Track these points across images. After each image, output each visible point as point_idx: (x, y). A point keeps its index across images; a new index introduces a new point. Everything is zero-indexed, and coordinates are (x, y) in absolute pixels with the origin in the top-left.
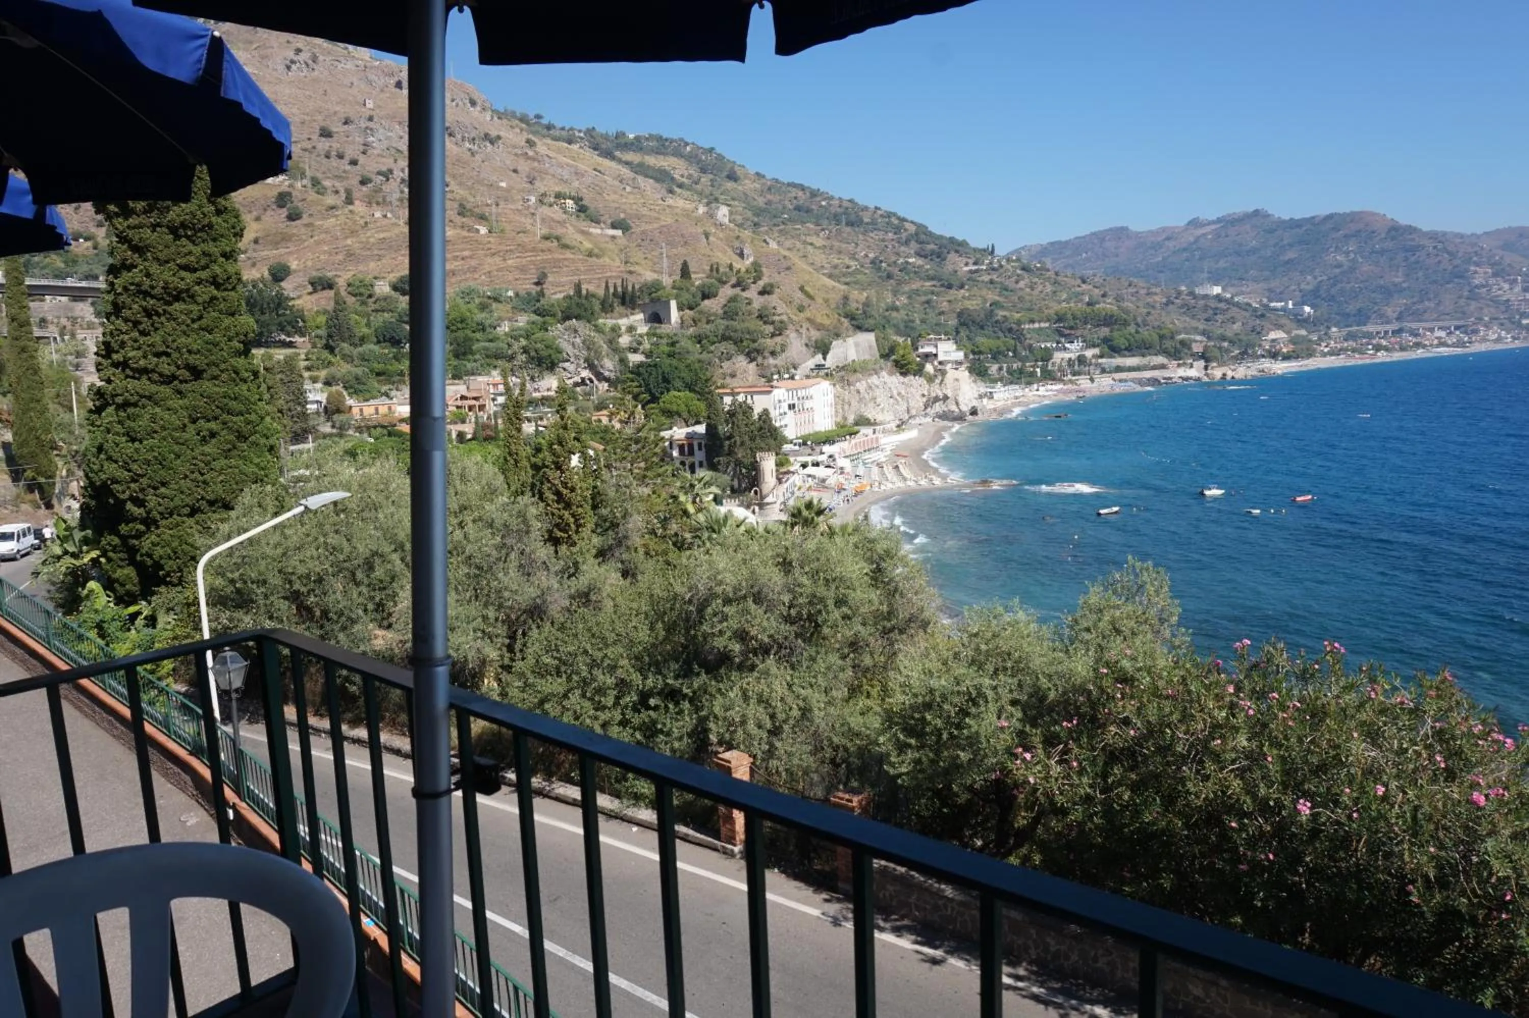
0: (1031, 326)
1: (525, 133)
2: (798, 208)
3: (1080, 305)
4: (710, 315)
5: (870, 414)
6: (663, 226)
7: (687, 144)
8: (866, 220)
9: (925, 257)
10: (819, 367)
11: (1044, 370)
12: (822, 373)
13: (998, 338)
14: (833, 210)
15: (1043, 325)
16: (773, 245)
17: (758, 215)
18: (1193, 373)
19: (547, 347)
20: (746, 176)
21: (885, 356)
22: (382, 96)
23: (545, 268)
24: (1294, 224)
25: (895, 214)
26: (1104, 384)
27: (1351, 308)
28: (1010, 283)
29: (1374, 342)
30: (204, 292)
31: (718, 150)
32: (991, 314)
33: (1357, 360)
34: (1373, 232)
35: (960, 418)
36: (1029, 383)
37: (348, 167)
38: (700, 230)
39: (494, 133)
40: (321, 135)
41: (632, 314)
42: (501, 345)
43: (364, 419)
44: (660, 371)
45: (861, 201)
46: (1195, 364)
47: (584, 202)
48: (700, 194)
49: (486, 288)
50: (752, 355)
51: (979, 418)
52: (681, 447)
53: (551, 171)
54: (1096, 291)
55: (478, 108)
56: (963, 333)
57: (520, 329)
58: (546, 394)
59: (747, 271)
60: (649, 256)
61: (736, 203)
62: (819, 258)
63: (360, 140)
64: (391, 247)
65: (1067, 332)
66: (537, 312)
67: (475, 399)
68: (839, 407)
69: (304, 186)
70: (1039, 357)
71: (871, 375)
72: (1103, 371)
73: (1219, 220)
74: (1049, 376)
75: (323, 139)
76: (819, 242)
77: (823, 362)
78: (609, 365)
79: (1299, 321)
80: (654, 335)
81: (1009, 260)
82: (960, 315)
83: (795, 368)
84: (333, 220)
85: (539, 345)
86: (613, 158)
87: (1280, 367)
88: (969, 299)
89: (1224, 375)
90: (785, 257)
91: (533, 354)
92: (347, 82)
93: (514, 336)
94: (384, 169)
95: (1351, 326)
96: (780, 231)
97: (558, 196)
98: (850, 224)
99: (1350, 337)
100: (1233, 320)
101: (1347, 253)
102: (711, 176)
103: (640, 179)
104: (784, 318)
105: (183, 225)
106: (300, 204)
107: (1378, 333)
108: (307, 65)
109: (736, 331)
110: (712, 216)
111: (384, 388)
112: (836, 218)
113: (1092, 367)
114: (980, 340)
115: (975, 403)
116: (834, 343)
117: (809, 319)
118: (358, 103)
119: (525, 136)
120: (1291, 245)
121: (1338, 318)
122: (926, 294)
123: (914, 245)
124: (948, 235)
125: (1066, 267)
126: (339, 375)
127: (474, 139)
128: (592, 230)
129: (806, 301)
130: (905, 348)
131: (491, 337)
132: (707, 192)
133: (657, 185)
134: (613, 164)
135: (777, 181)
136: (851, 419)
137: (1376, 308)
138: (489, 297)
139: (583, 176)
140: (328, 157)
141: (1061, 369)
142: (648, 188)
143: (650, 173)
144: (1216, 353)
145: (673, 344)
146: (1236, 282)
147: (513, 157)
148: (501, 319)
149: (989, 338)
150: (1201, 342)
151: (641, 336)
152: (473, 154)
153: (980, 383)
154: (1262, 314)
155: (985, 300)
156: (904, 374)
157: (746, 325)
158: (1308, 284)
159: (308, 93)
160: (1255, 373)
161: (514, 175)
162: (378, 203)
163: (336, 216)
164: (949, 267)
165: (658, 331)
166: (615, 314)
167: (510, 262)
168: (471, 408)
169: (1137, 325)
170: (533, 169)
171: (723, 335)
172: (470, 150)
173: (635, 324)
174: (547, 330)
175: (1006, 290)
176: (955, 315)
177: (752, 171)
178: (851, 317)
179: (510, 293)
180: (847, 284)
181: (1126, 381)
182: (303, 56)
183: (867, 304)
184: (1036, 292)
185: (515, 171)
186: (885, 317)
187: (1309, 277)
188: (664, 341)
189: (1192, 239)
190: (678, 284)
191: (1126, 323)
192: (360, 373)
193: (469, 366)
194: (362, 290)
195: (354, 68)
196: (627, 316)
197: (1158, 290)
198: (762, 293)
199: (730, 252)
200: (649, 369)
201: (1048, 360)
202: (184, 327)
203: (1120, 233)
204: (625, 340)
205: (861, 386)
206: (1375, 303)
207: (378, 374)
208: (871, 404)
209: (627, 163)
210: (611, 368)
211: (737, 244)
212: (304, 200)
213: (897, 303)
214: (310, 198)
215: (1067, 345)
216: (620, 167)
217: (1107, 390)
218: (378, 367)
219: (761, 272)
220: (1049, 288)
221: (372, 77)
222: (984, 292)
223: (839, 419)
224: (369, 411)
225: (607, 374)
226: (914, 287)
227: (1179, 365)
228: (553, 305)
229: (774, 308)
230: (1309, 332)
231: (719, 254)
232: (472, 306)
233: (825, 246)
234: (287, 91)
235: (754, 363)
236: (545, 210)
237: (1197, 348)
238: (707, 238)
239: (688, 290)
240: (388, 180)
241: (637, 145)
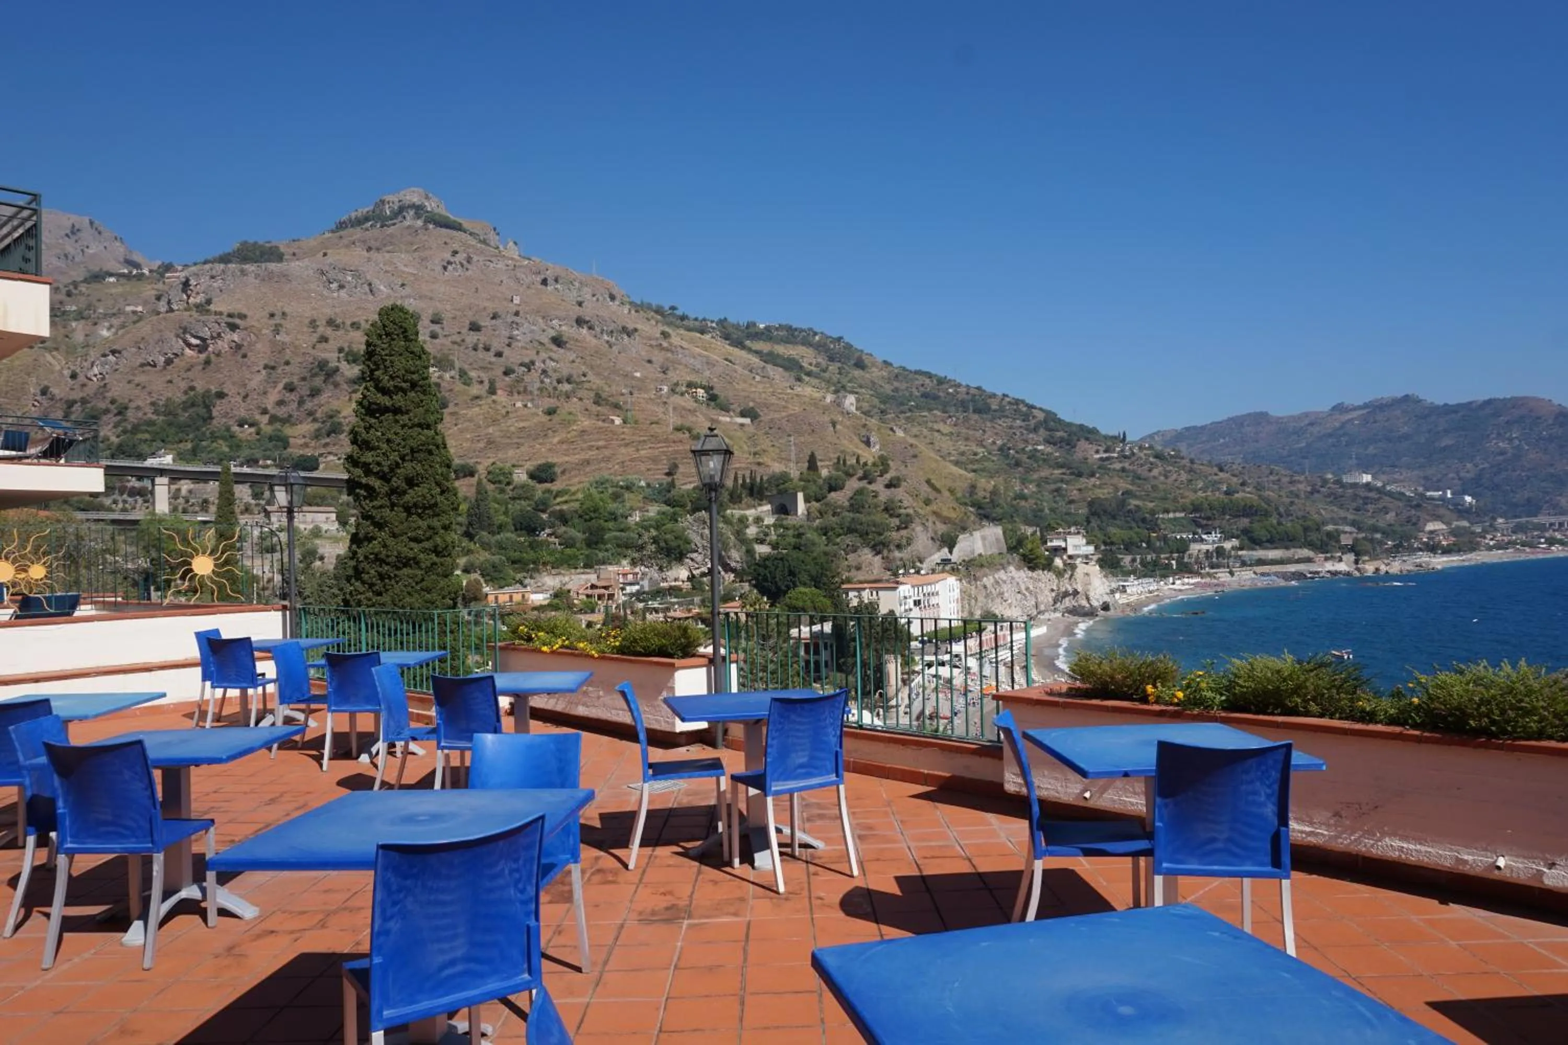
0: (1166, 516)
1: (660, 325)
2: (925, 395)
3: (1217, 493)
4: (836, 508)
5: (998, 609)
6: (791, 415)
7: (815, 334)
8: (994, 407)
9: (1055, 444)
10: (946, 562)
11: (1180, 562)
12: (948, 568)
13: (1131, 528)
14: (960, 397)
15: (1178, 515)
16: (900, 433)
17: (884, 402)
18: (1342, 567)
19: (676, 538)
20: (874, 364)
21: (1012, 549)
22: (529, 292)
23: (676, 459)
24: (1448, 410)
25: (1023, 402)
26: (1245, 578)
27: (1520, 496)
28: (1140, 471)
29: (1547, 535)
30: (427, 559)
31: (847, 339)
32: (1122, 503)
33: (1527, 555)
34: (1539, 418)
35: (1090, 613)
36: (1164, 576)
37: (494, 359)
38: (826, 418)
39: (631, 326)
40: (470, 329)
41: (760, 505)
42: (632, 535)
43: (499, 606)
44: (787, 564)
45: (989, 388)
46: (1344, 557)
47: (715, 392)
48: (828, 381)
49: (619, 478)
50: (877, 549)
51: (1111, 613)
52: (807, 646)
53: (684, 361)
54: (1235, 479)
55: (617, 303)
56: (1094, 523)
57: (650, 519)
58: (673, 584)
59: (874, 464)
60: (776, 444)
61: (863, 390)
62: (946, 444)
63: (505, 333)
64: (529, 436)
65: (1205, 522)
66: (667, 503)
67: (606, 588)
68: (966, 602)
69: (452, 377)
70: (1175, 549)
71: (999, 570)
72: (1244, 564)
73: (1366, 406)
74: (1185, 569)
75: (472, 333)
76: (946, 429)
77: (949, 557)
78: (736, 556)
79: (1459, 511)
80: (782, 526)
81: (1141, 448)
82: (1091, 504)
83: (921, 562)
84: (477, 409)
85: (668, 536)
86: (743, 347)
87: (1440, 562)
88: (1100, 487)
89: (1377, 570)
90: (911, 445)
91: (662, 544)
92: (497, 280)
93: (644, 525)
94: (527, 360)
95: (1520, 517)
96: (907, 418)
97: (690, 385)
98: (977, 411)
99: (1516, 529)
100: (1386, 510)
101: (1511, 440)
102: (839, 365)
103: (769, 367)
104: (911, 511)
105: (415, 505)
106: (447, 394)
107: (1551, 525)
108: (462, 265)
109: (861, 524)
110: (839, 405)
111: (519, 576)
112: (963, 406)
113: (1232, 560)
114: (1112, 530)
115: (1107, 598)
116: (961, 537)
117: (934, 513)
118: (506, 299)
119: (661, 328)
120: (1446, 431)
121: (1504, 508)
122: (1055, 482)
123: (1042, 431)
124: (1078, 422)
125: (1202, 452)
126: (477, 563)
127: (612, 332)
128: (721, 418)
129: (933, 495)
130: (1033, 542)
131: (622, 526)
132: (835, 379)
133: (786, 374)
134: (743, 353)
135: (904, 369)
136: (978, 614)
137: (1547, 498)
138: (622, 487)
139: (714, 365)
140: (475, 349)
141: (1198, 562)
142: (777, 377)
143: (779, 361)
144: (1368, 546)
145: (799, 536)
146: (1388, 469)
147: (647, 348)
148: (632, 509)
149: (1121, 528)
150: (1351, 533)
151: (768, 527)
152: (610, 346)
153: (1111, 578)
154: (1419, 503)
155: (1117, 489)
156: (1032, 569)
157: (873, 517)
158: (1468, 472)
159: (460, 291)
160: (1411, 568)
161: (649, 365)
162: (519, 393)
163: (480, 405)
164: (1078, 455)
165: (785, 523)
166: (743, 505)
167: (642, 452)
168: (600, 597)
169: (1280, 515)
170: (667, 359)
171: (849, 528)
172: (608, 342)
173: (763, 515)
174: (676, 521)
175: (1140, 479)
176: (1085, 504)
177: (880, 359)
178: (978, 506)
179: (643, 483)
180: (974, 471)
181: (1268, 575)
182: (461, 257)
183: (994, 492)
184: (1170, 480)
185: (650, 361)
186: (1013, 506)
187: (1469, 466)
188: (791, 532)
189: (1337, 424)
190: (805, 476)
191: (1267, 514)
192: (497, 561)
193: (601, 555)
194: (502, 478)
195: (505, 268)
196: (754, 507)
197: (1302, 478)
198: (889, 486)
199: (856, 440)
200: (776, 562)
201: (1184, 552)
202: (409, 589)
203: (1260, 418)
204: (752, 531)
205: (988, 581)
206: (1547, 493)
207: (514, 562)
208: (999, 600)
209: (757, 353)
210: (738, 559)
211: (863, 432)
212: (451, 390)
213: (1026, 491)
214: (457, 389)
215: (1204, 537)
216: (750, 356)
217: (1248, 585)
218: (517, 555)
219: (888, 465)
220: (1184, 477)
221: (521, 275)
222: (1116, 480)
223: (966, 615)
224: (503, 598)
225: (733, 564)
226: (1043, 474)
227: (1326, 559)
228: (683, 496)
229: (901, 501)
230: (1472, 524)
231: (845, 442)
232: (605, 496)
233: (952, 433)
234: (442, 289)
235: (880, 556)
236: (676, 399)
237: (1346, 540)
238: (834, 426)
239: (815, 482)
240: (529, 370)
241: (767, 334)
